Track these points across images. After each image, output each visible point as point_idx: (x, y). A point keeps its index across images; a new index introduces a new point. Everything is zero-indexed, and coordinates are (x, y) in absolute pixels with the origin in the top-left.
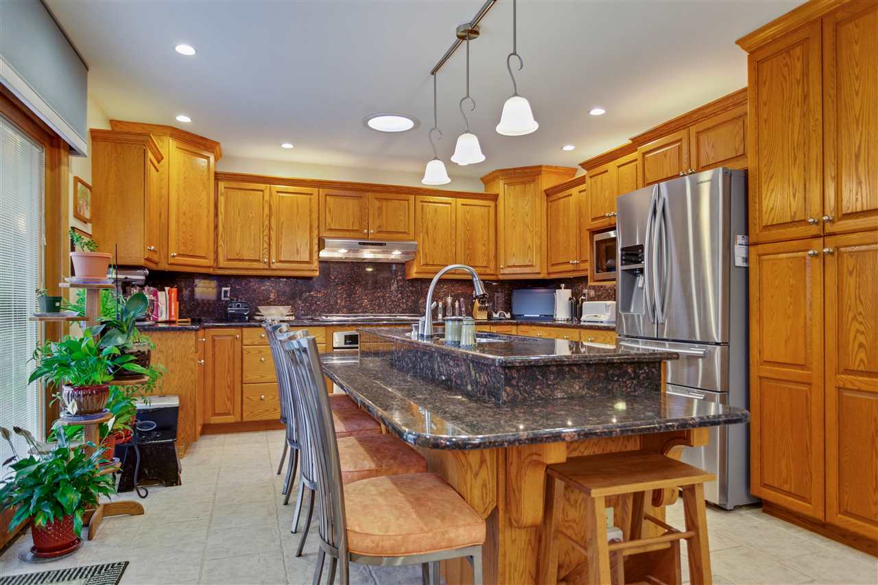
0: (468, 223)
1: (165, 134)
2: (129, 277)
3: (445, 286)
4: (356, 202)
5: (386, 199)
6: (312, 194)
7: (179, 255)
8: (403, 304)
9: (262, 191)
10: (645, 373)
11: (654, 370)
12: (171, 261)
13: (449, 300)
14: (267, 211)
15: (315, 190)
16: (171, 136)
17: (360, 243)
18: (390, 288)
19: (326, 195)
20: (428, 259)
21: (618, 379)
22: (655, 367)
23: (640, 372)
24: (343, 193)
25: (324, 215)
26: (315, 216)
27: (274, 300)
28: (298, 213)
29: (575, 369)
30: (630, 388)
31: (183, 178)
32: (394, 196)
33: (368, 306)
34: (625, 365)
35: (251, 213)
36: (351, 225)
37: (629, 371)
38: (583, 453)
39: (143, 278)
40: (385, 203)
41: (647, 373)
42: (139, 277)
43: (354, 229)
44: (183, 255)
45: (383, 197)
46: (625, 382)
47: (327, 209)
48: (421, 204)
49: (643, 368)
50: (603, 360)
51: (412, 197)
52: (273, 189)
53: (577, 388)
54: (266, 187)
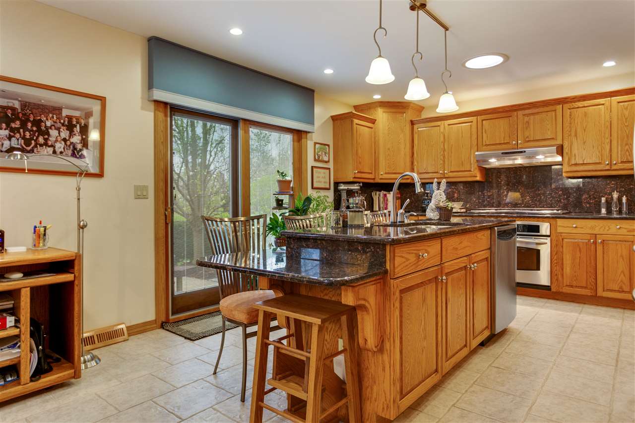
0: (626, 119)
1: (377, 107)
2: (349, 188)
3: (613, 182)
4: (506, 120)
5: (533, 114)
6: (472, 122)
7: (386, 173)
8: (564, 200)
9: (439, 126)
10: (371, 251)
11: (378, 250)
12: (381, 177)
13: (615, 195)
14: (442, 139)
15: (473, 119)
16: (380, 106)
17: (502, 153)
18: (551, 186)
19: (483, 120)
20: (577, 159)
21: (351, 253)
22: (379, 248)
23: (368, 250)
24: (495, 116)
25: (481, 136)
26: (474, 137)
27: (457, 198)
28: (462, 136)
29: (324, 242)
30: (360, 260)
31: (387, 128)
32: (541, 109)
33: (530, 202)
34: (356, 244)
35: (432, 142)
36: (502, 139)
37: (359, 248)
38: (331, 298)
39: (359, 188)
40: (532, 117)
41: (373, 252)
42: (355, 187)
43: (505, 142)
44: (388, 173)
45: (531, 112)
46: (357, 255)
47: (484, 131)
48: (569, 111)
49: (370, 247)
50: (332, 238)
51: (559, 107)
52: (445, 124)
53: (325, 255)
54: (441, 123)
